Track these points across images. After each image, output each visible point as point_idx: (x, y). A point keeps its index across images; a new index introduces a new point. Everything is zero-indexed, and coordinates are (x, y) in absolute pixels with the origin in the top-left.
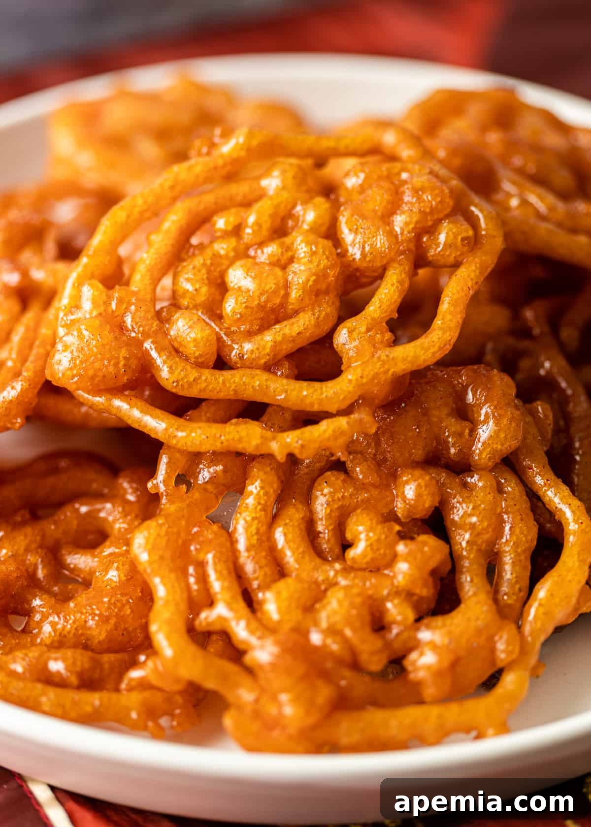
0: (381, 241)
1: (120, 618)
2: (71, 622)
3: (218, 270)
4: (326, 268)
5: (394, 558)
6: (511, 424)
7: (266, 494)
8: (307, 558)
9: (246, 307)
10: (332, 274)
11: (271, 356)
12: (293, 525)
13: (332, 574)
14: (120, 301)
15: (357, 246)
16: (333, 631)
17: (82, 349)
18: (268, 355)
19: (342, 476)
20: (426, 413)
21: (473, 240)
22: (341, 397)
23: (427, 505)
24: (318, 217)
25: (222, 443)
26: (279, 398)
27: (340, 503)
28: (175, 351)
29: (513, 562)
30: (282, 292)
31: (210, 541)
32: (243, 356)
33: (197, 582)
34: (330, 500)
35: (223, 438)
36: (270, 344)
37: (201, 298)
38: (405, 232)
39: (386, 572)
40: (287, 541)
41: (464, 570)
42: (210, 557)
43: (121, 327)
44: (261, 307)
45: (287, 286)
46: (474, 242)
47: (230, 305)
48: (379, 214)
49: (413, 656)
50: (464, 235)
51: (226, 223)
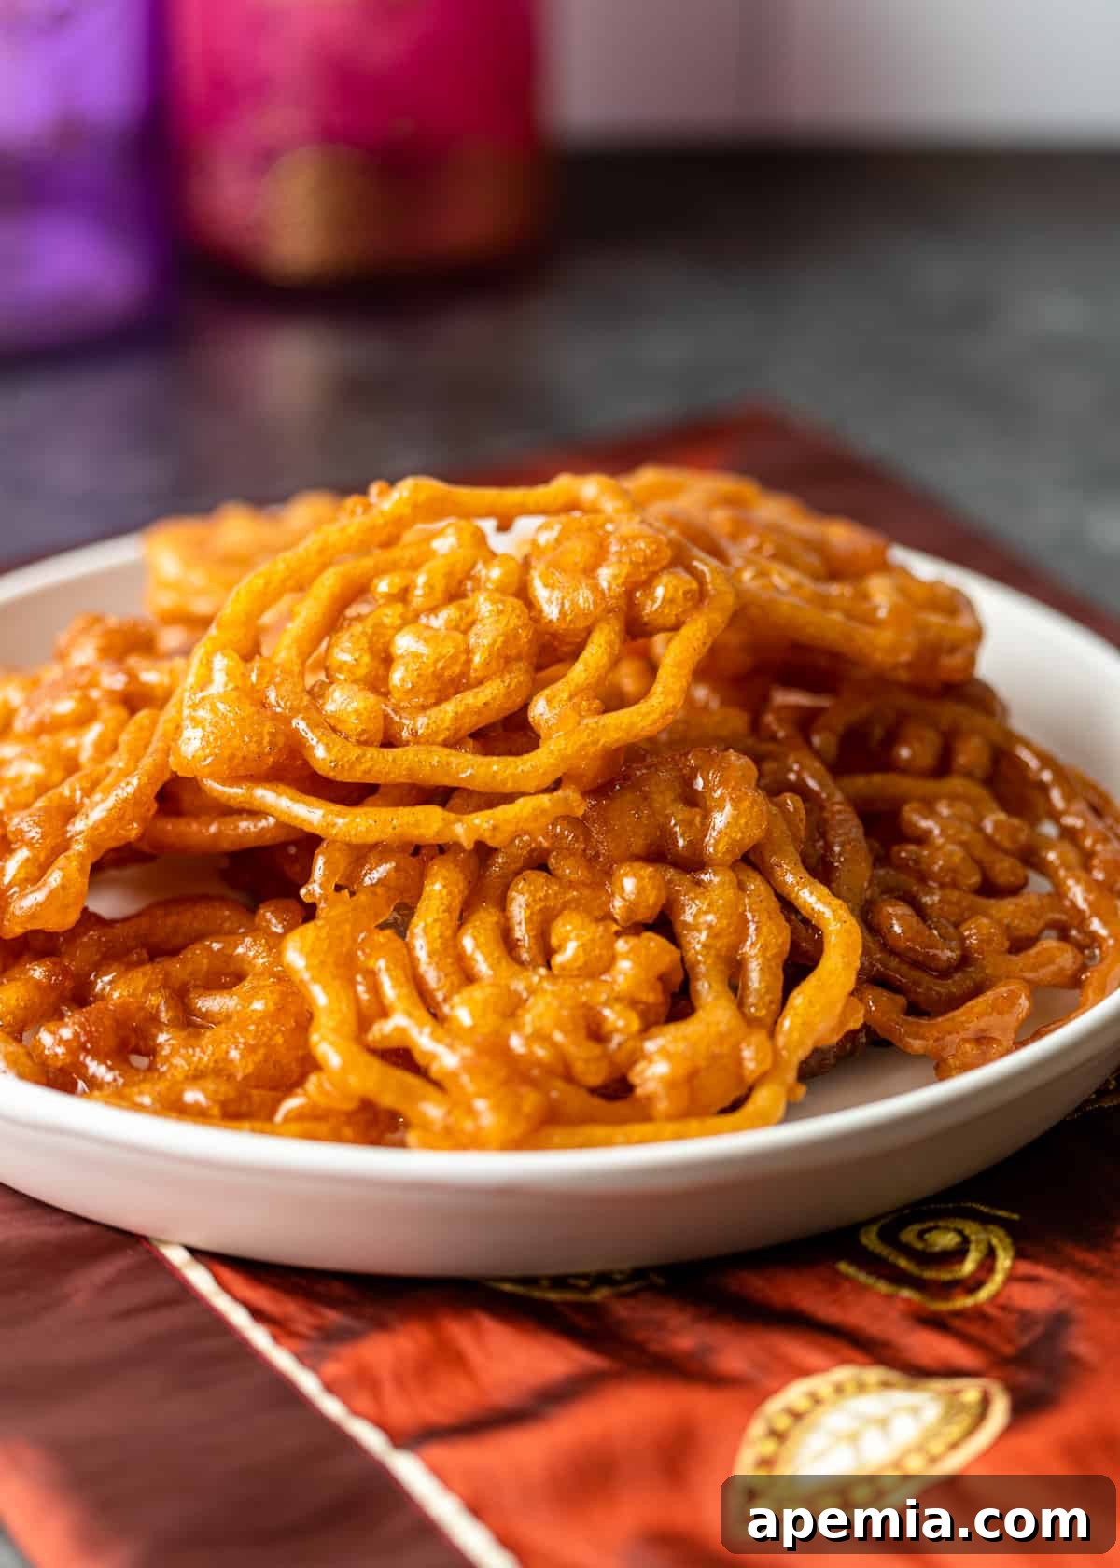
0: (584, 598)
1: (270, 1048)
2: (209, 1052)
3: (382, 641)
4: (515, 629)
5: (613, 960)
6: (752, 807)
7: (450, 893)
8: (504, 964)
9: (419, 675)
10: (525, 636)
11: (452, 732)
12: (485, 929)
13: (536, 979)
14: (261, 674)
15: (555, 603)
16: (540, 1036)
17: (217, 722)
18: (448, 729)
19: (545, 874)
20: (646, 797)
21: (697, 596)
22: (541, 771)
23: (651, 901)
24: (505, 574)
25: (394, 828)
26: (463, 775)
27: (543, 904)
28: (332, 728)
29: (761, 969)
30: (463, 658)
31: (382, 945)
32: (417, 732)
33: (368, 991)
34: (531, 899)
35: (395, 822)
36: (451, 715)
37: (361, 671)
38: (614, 587)
39: (603, 978)
40: (477, 946)
41: (700, 976)
42: (381, 964)
43: (264, 705)
44: (437, 676)
45: (469, 651)
46: (699, 597)
47: (397, 676)
48: (581, 566)
49: (640, 1067)
50: (687, 587)
51: (390, 585)
